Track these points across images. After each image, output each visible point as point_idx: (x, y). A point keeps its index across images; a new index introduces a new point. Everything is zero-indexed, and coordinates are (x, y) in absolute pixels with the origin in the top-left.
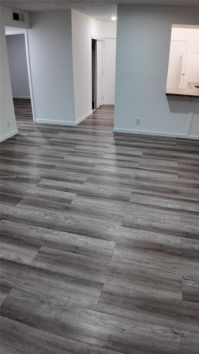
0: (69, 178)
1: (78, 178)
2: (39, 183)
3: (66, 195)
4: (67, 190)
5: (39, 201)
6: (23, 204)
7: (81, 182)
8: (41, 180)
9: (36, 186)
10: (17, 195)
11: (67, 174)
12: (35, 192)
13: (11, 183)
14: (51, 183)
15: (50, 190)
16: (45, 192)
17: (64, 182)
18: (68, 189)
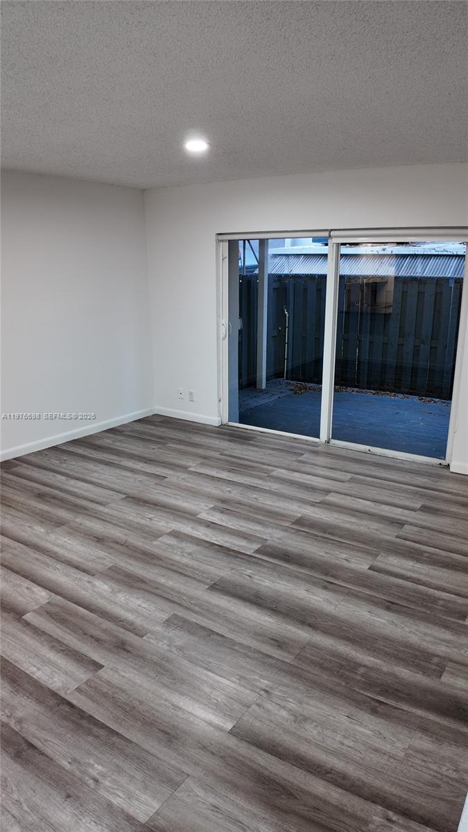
0: (190, 548)
1: (175, 543)
2: (259, 546)
3: (216, 518)
4: (210, 525)
5: (263, 516)
6: (291, 515)
7: (175, 534)
8: (255, 552)
9: (267, 540)
10: (302, 529)
11: (193, 559)
12: (269, 530)
13: (322, 556)
14: (235, 542)
15: (242, 529)
16: (251, 527)
17: (208, 539)
18: (208, 526)
